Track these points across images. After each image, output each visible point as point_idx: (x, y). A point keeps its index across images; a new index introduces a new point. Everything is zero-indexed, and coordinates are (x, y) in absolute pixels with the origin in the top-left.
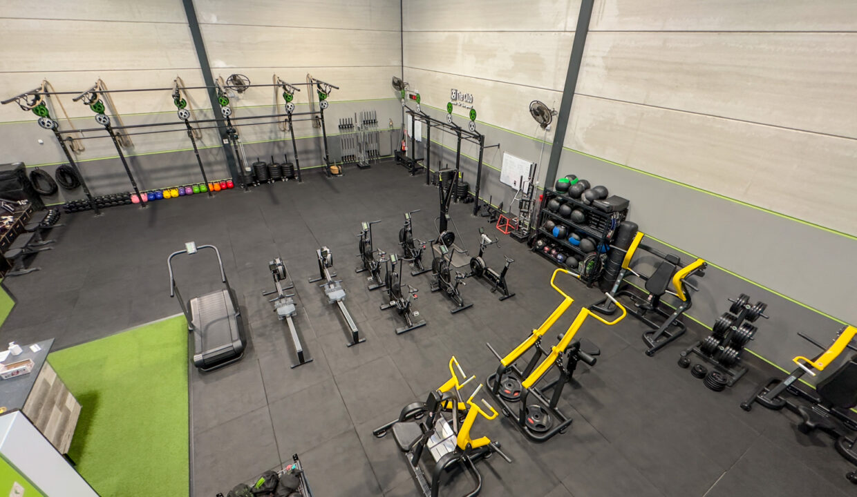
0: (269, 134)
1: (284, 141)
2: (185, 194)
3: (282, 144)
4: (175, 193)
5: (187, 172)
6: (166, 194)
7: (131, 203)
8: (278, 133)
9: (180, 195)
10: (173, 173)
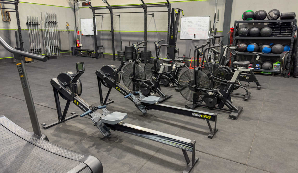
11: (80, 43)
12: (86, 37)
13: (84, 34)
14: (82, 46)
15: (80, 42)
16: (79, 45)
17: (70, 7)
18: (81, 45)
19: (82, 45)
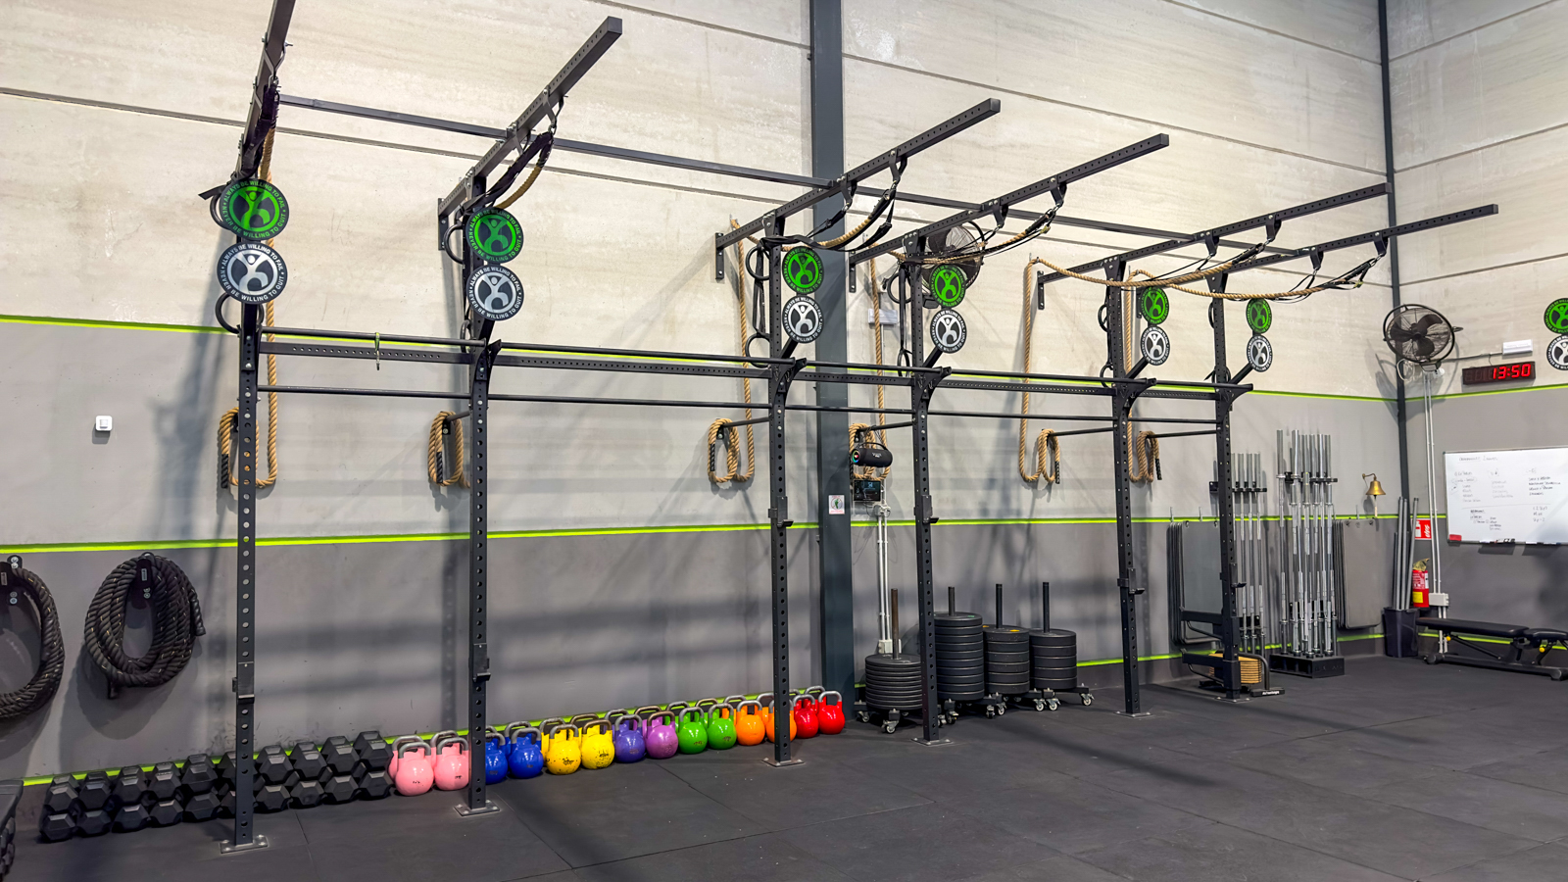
0: (981, 493)
1: (1028, 530)
2: (648, 754)
3: (1019, 541)
4: (598, 745)
5: (653, 639)
6: (562, 750)
7: (392, 790)
8: (1013, 493)
9: (618, 759)
10: (601, 642)
11: (1431, 584)
12: (1480, 551)
13: (1463, 539)
14: (1445, 603)
15: (1430, 580)
16: (1426, 598)
17: (1380, 396)
18: (1439, 598)
19: (1446, 596)
